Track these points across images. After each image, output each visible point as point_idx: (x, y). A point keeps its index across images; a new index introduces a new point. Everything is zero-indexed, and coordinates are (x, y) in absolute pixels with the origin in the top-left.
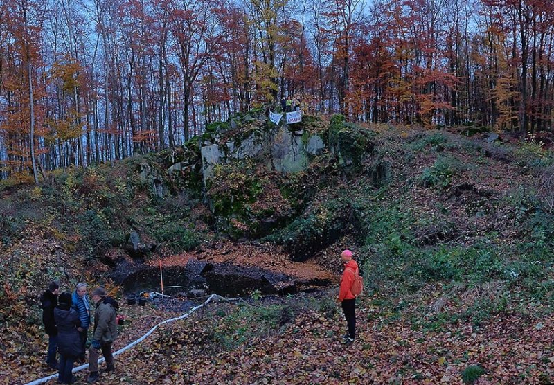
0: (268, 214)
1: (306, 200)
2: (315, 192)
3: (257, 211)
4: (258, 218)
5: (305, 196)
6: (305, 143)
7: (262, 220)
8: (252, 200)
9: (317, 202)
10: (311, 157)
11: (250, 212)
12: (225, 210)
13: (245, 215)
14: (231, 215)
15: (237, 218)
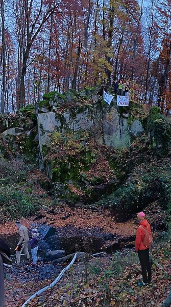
0: (100, 181)
1: (128, 172)
2: (134, 166)
3: (91, 179)
4: (92, 184)
5: (127, 169)
6: (130, 124)
7: (95, 186)
8: (87, 168)
9: (135, 174)
10: (133, 138)
11: (85, 179)
13: (81, 181)
14: (68, 180)
15: (74, 184)
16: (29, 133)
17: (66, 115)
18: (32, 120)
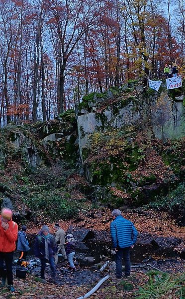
0: (150, 181)
3: (139, 179)
4: (140, 185)
7: (144, 187)
8: (133, 168)
11: (130, 180)
12: (104, 178)
13: (125, 183)
14: (110, 183)
15: (117, 186)
16: (68, 138)
17: (108, 113)
18: (72, 124)
